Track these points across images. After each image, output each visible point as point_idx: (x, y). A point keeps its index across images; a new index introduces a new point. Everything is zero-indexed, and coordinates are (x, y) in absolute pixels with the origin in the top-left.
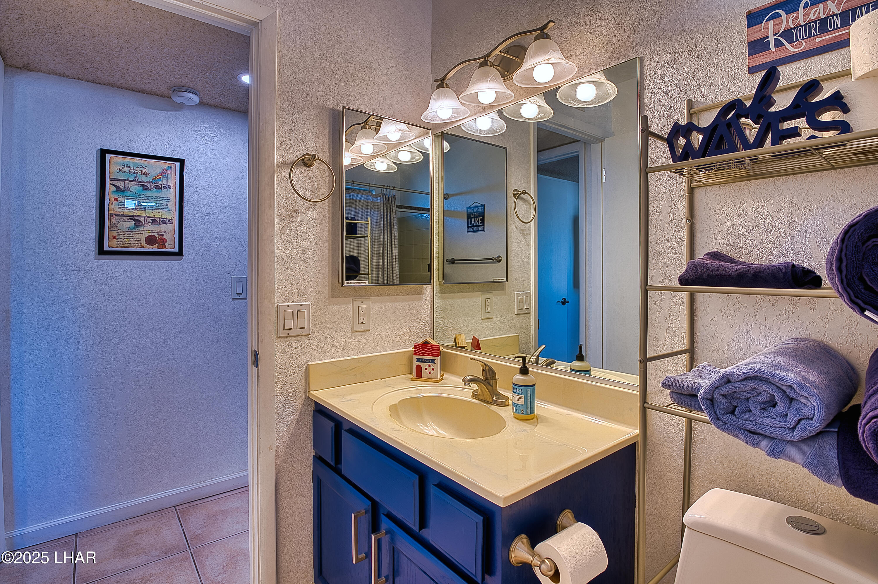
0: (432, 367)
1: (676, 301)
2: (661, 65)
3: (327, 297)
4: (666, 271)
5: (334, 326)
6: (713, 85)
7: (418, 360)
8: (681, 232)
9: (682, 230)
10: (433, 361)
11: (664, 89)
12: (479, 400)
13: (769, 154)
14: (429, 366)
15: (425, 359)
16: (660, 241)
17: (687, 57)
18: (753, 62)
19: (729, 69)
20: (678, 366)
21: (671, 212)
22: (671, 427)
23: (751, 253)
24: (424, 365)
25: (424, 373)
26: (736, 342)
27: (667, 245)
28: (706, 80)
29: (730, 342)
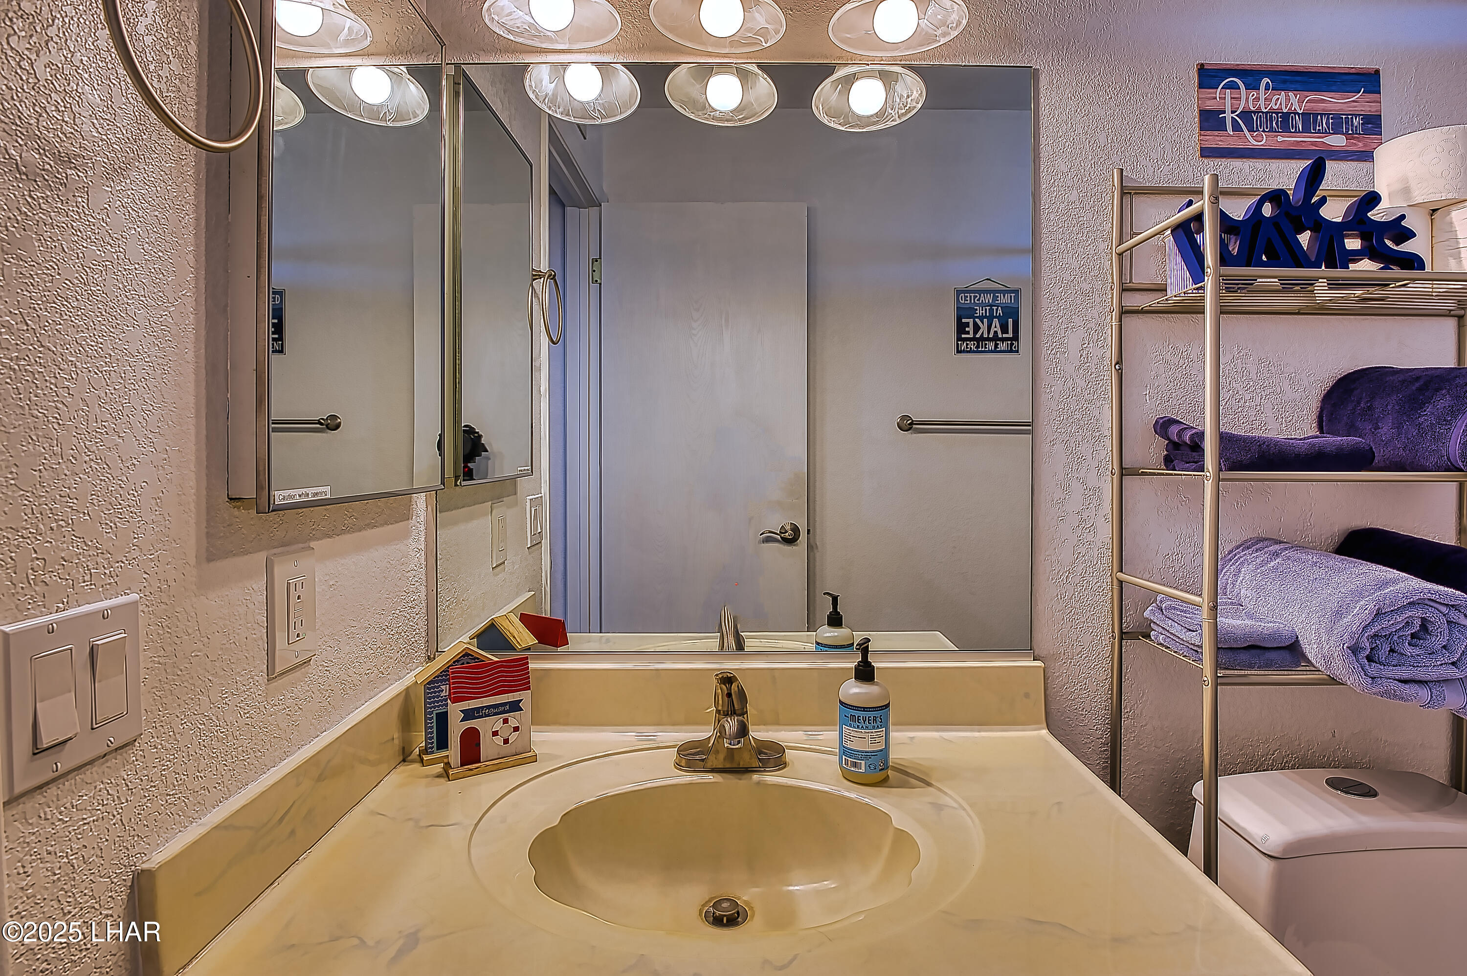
0: (513, 723)
1: (1089, 498)
2: (1069, 95)
3: (193, 561)
4: (1074, 449)
5: (215, 675)
6: (1150, 157)
7: (469, 715)
8: (1099, 384)
9: (1101, 380)
10: (515, 706)
11: (1074, 139)
12: (713, 771)
13: (1325, 280)
14: (506, 721)
15: (488, 707)
16: (1065, 397)
17: (1111, 98)
18: (1206, 141)
19: (1173, 140)
20: (1092, 605)
21: (1082, 350)
22: (1080, 708)
23: (1198, 421)
24: (484, 726)
25: (488, 746)
26: (1176, 554)
27: (1076, 404)
28: (1140, 145)
29: (1169, 554)
